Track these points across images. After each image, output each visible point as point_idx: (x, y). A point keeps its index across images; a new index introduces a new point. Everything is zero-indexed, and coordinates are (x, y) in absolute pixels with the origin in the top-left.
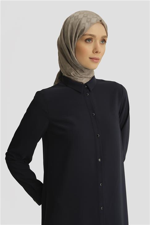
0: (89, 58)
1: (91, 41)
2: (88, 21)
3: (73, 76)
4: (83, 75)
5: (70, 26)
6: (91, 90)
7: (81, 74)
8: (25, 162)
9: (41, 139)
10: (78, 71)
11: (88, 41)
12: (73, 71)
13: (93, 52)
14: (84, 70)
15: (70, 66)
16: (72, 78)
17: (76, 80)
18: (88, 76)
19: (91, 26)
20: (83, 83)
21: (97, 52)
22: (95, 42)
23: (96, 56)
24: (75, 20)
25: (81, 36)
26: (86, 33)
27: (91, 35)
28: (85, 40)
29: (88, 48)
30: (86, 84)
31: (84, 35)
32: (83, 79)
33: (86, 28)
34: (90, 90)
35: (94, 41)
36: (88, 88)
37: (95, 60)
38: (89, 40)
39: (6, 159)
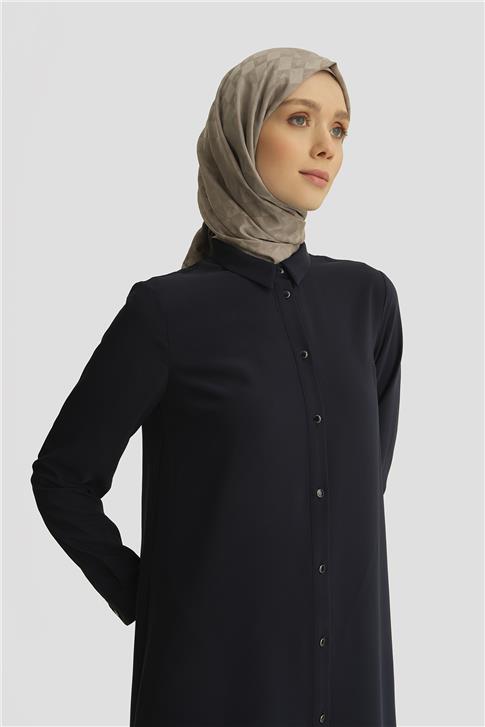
0: (300, 172)
1: (305, 124)
2: (297, 64)
3: (244, 238)
4: (276, 231)
5: (242, 84)
6: (298, 283)
7: (269, 230)
8: (89, 491)
9: (140, 430)
10: (260, 220)
11: (295, 121)
12: (246, 221)
13: (312, 155)
14: (278, 217)
15: (236, 207)
16: (243, 243)
17: (254, 249)
18: (291, 239)
19: (305, 78)
20: (272, 260)
21: (322, 154)
22: (316, 125)
23: (320, 165)
24: (257, 64)
25: (277, 104)
26: (291, 98)
27: (305, 102)
28: (287, 117)
29: (296, 143)
30: (282, 264)
31: (285, 103)
32: (274, 248)
33: (291, 82)
34: (293, 283)
35: (312, 123)
36: (289, 276)
37: (317, 180)
38: (298, 119)
39: (34, 480)
